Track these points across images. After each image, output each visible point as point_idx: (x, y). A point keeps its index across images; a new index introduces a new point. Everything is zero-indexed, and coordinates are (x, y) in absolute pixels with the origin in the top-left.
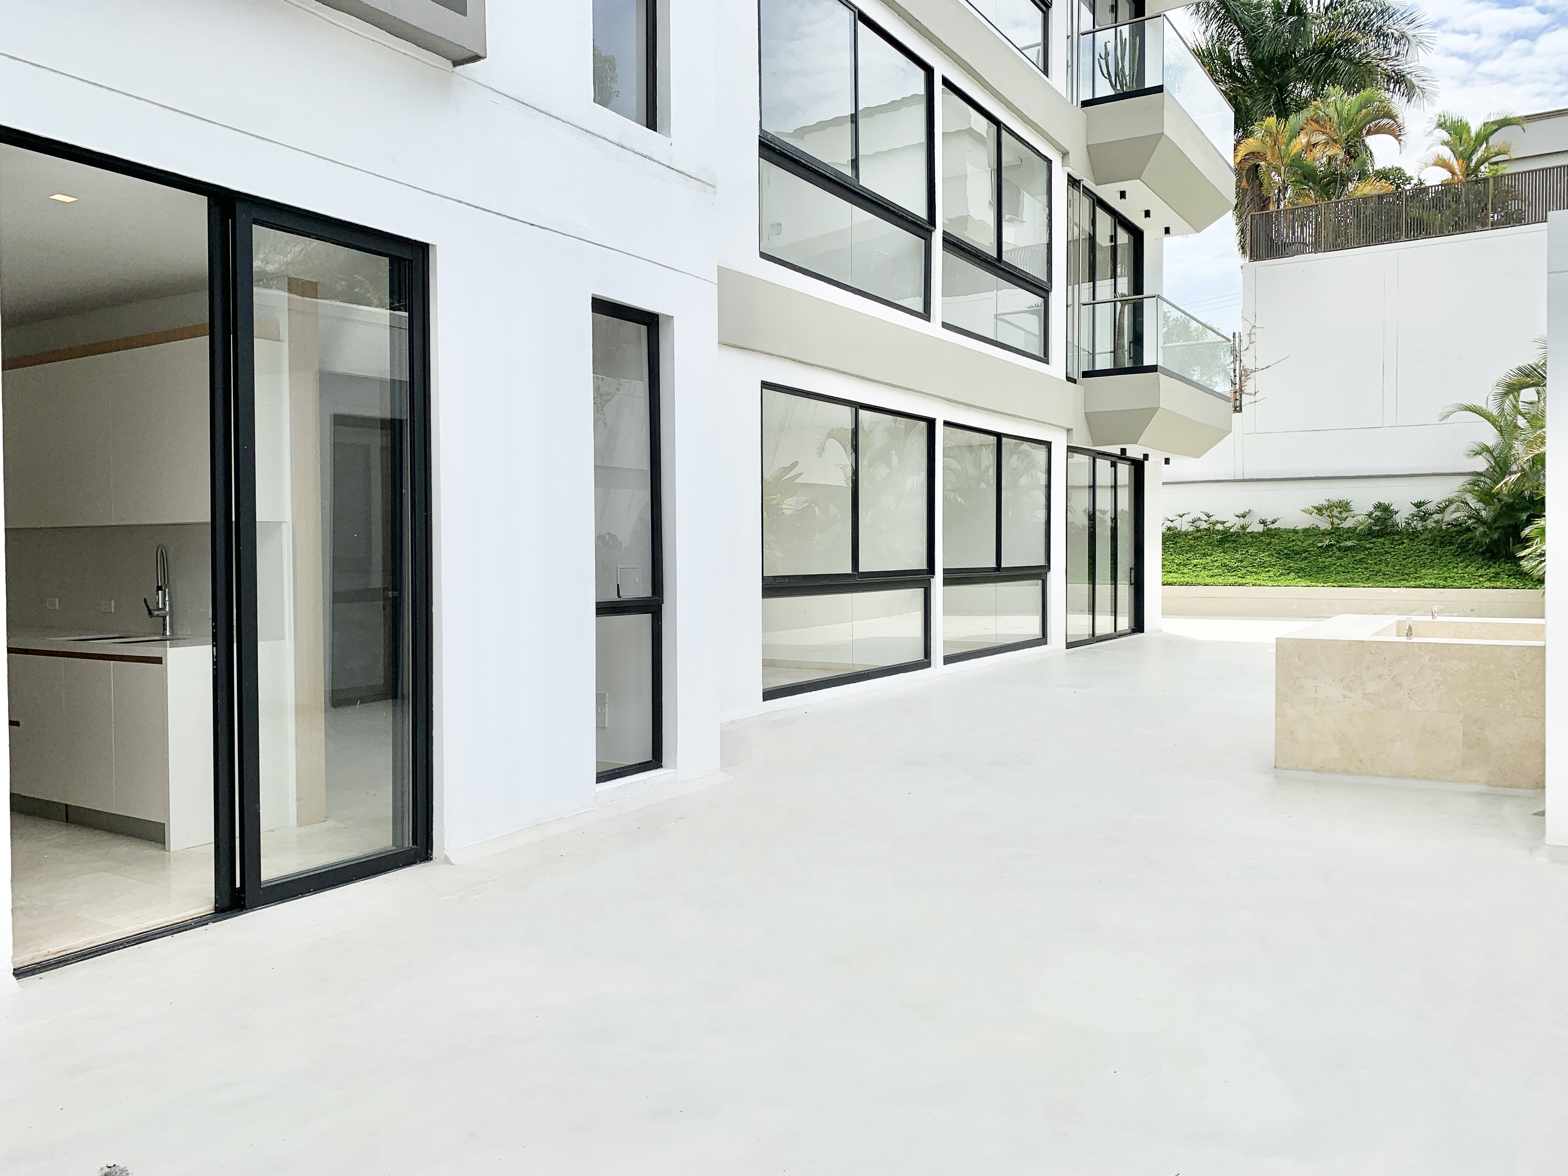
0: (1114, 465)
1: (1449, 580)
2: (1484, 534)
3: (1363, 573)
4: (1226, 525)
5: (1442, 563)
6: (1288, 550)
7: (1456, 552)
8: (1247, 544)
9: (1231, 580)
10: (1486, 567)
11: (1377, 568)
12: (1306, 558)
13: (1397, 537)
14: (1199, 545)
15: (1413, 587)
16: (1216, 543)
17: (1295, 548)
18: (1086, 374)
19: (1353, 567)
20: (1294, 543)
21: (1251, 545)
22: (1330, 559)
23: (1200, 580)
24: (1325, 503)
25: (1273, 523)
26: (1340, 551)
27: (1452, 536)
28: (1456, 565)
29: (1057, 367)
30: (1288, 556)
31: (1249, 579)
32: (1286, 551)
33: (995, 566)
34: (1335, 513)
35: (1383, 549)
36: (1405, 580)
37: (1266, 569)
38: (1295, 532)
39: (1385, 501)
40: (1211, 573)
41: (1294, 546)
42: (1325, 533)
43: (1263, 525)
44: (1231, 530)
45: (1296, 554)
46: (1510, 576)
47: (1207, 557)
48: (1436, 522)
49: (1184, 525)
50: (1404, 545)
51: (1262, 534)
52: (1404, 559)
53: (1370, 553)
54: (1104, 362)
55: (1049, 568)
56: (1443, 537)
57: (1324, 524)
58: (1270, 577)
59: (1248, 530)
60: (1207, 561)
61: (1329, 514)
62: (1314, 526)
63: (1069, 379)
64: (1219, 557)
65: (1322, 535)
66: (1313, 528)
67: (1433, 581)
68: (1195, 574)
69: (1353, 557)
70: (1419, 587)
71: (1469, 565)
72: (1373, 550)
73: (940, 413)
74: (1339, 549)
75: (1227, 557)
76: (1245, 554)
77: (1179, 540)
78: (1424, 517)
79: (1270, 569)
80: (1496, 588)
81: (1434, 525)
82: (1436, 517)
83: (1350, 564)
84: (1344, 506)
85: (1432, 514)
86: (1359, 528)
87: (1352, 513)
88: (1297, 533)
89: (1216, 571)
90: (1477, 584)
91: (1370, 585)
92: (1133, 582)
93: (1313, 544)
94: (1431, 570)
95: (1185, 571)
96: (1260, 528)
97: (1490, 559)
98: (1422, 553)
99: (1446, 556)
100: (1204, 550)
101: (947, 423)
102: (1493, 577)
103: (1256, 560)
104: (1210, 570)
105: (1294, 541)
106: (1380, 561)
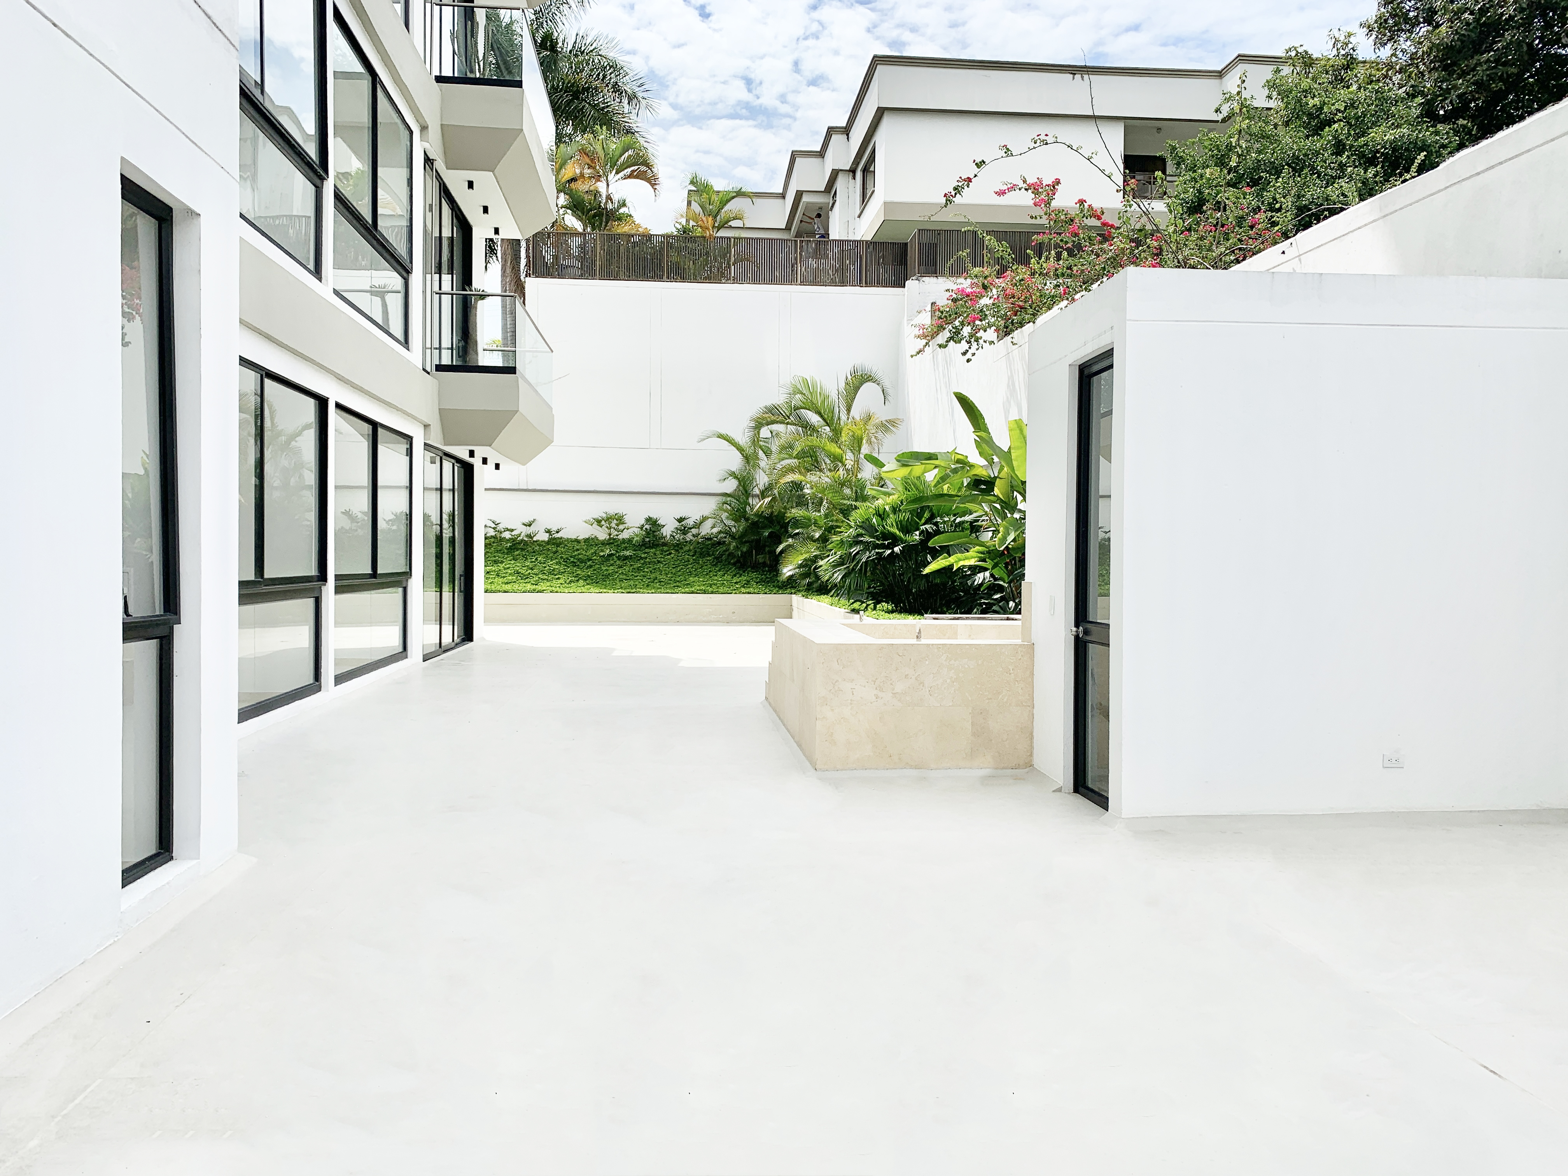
0: (453, 467)
1: (714, 587)
2: (737, 548)
3: (642, 580)
4: (514, 533)
5: (704, 572)
6: (574, 558)
7: (713, 562)
8: (534, 552)
9: (529, 587)
10: (738, 576)
11: (653, 576)
12: (591, 566)
13: (665, 548)
15: (688, 593)
16: (506, 551)
17: (580, 556)
18: (436, 368)
19: (633, 575)
20: (579, 552)
21: (540, 553)
22: (612, 568)
23: (498, 587)
24: (604, 515)
25: (557, 532)
26: (619, 560)
27: (708, 548)
28: (715, 574)
29: (415, 356)
30: (574, 564)
31: (542, 586)
32: (572, 559)
33: (370, 572)
34: (613, 525)
35: (655, 558)
36: (678, 586)
37: (557, 577)
38: (577, 541)
39: (654, 516)
40: (505, 580)
41: (579, 554)
42: (604, 543)
43: (548, 534)
44: (519, 539)
45: (581, 562)
46: (757, 583)
47: (499, 564)
48: (694, 536)
50: (672, 555)
51: (549, 543)
52: (674, 568)
53: (645, 562)
55: (411, 575)
56: (702, 549)
57: (602, 535)
58: (561, 584)
59: (535, 539)
60: (499, 568)
61: (608, 526)
62: (593, 537)
63: (424, 370)
65: (602, 544)
66: (593, 539)
67: (703, 588)
68: (489, 582)
69: (631, 565)
70: (693, 593)
71: (725, 574)
72: (648, 560)
73: (334, 393)
74: (619, 558)
75: (518, 564)
76: (534, 562)
78: (684, 531)
79: (560, 576)
80: (750, 593)
81: (692, 538)
82: (694, 531)
83: (629, 571)
84: (620, 520)
85: (690, 528)
86: (635, 539)
87: (626, 525)
88: (580, 542)
89: (510, 578)
90: (735, 590)
91: (653, 591)
92: (462, 589)
93: (596, 553)
94: (697, 578)
96: (545, 537)
97: (739, 568)
98: (686, 563)
99: (706, 565)
101: (339, 406)
102: (745, 584)
103: (545, 567)
104: (504, 577)
105: (578, 550)
106: (655, 569)
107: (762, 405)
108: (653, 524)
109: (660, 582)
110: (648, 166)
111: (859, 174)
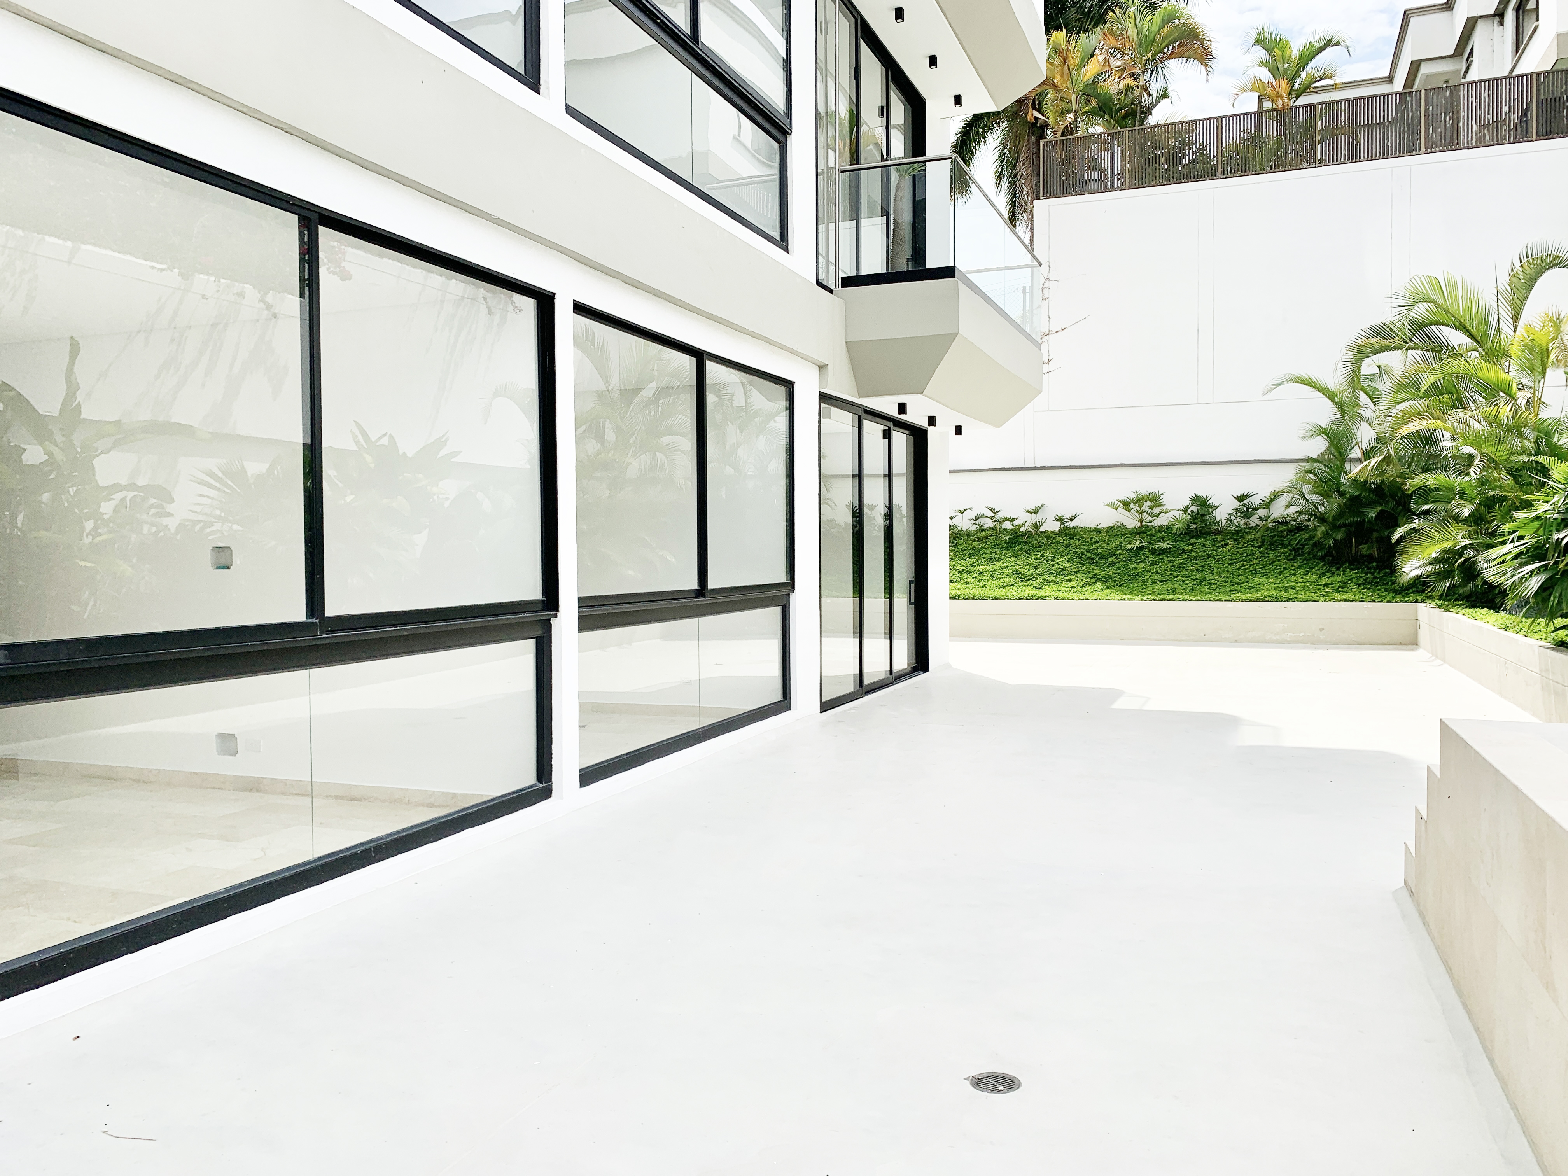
0: (887, 435)
1: (1290, 591)
2: (1326, 535)
3: (1184, 581)
4: (1016, 523)
5: (1275, 569)
6: (1092, 553)
7: (1289, 555)
8: (1041, 546)
9: (1029, 592)
10: (1328, 575)
11: (1200, 576)
12: (1114, 564)
13: (1219, 537)
14: (984, 548)
15: (1251, 601)
16: (1005, 545)
17: (1099, 551)
18: (848, 282)
19: (1171, 574)
20: (1098, 545)
21: (1047, 547)
22: (1142, 565)
23: (989, 592)
24: (1134, 496)
25: (1071, 520)
26: (1153, 554)
27: (1282, 536)
28: (1293, 572)
29: (802, 260)
30: (1091, 561)
31: (1047, 590)
32: (1089, 555)
34: (1145, 507)
35: (1204, 551)
36: (1236, 590)
37: (1067, 578)
38: (1098, 531)
39: (1203, 494)
40: (1000, 583)
41: (1098, 548)
42: (1134, 533)
43: (1059, 523)
44: (1021, 530)
45: (1101, 558)
46: (1359, 585)
47: (995, 563)
48: (1261, 519)
49: (966, 524)
50: (1229, 547)
51: (1059, 534)
52: (1231, 564)
53: (1189, 557)
54: (874, 264)
55: (793, 587)
56: (1273, 536)
57: (1131, 521)
58: (1072, 587)
59: (1042, 529)
60: (995, 567)
61: (1139, 509)
62: (1119, 524)
63: (819, 284)
64: (1010, 563)
65: (1131, 534)
66: (1118, 527)
67: (1273, 593)
68: (981, 585)
69: (1170, 561)
70: (1258, 600)
71: (1308, 572)
72: (1193, 554)
74: (1153, 552)
75: (1018, 563)
76: (1040, 559)
77: (960, 542)
78: (1248, 513)
79: (1072, 577)
80: (1348, 601)
81: (1258, 522)
82: (1262, 513)
83: (1167, 570)
84: (1155, 500)
85: (1256, 509)
86: (1177, 526)
87: (1164, 508)
88: (1100, 532)
89: (1007, 580)
90: (1324, 596)
91: (1199, 598)
92: (913, 600)
93: (1121, 546)
94: (1264, 579)
95: (969, 580)
96: (1056, 527)
97: (1331, 564)
98: (1250, 557)
99: (1279, 560)
100: (991, 553)
101: (580, 309)
102: (1340, 587)
103: (1053, 565)
104: (1000, 579)
105: (1097, 542)
106: (1203, 566)
107: (1366, 325)
108: (1202, 505)
109: (1210, 584)
111: (1510, 16)
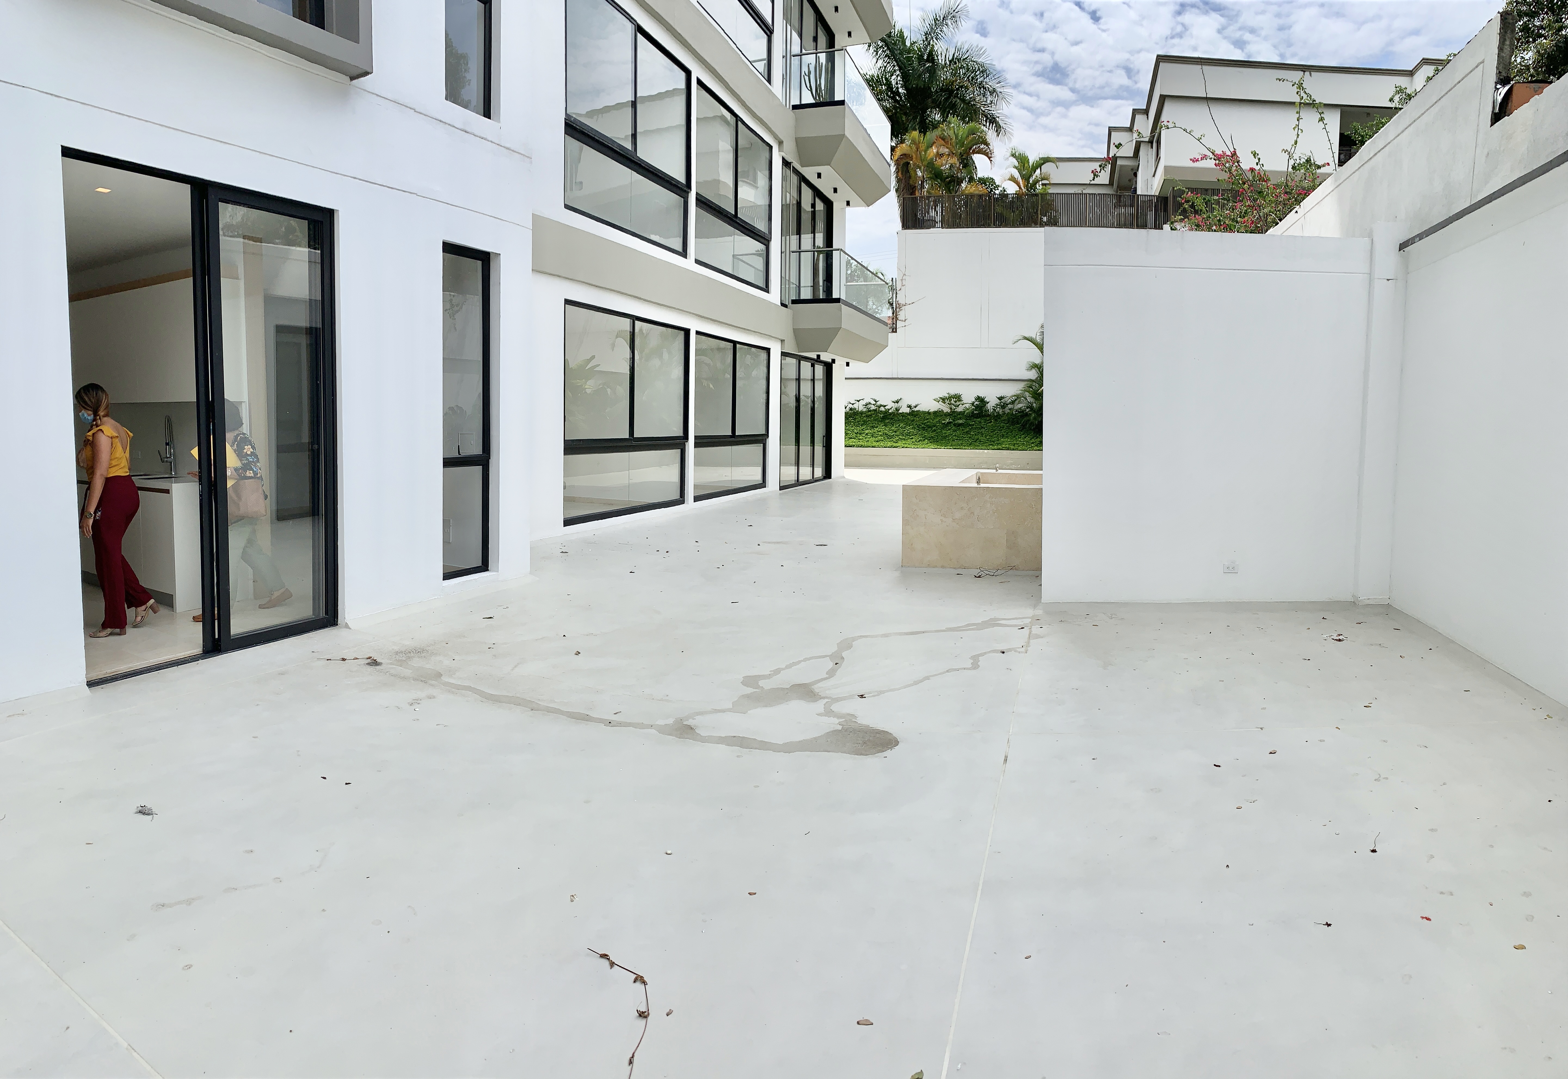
0: (813, 365)
1: (1016, 445)
3: (967, 440)
4: (886, 407)
5: (1012, 435)
7: (1020, 428)
8: (899, 421)
9: (889, 444)
11: (976, 437)
12: (935, 430)
13: (988, 418)
14: (869, 421)
15: (996, 449)
16: (880, 420)
17: (928, 424)
18: (794, 302)
19: (962, 436)
21: (902, 421)
22: (949, 431)
23: (869, 444)
24: (947, 395)
25: (915, 407)
26: (955, 426)
27: (1018, 419)
29: (774, 296)
30: (924, 429)
31: (900, 444)
32: (923, 426)
33: (731, 434)
34: (952, 402)
35: (980, 425)
36: (992, 445)
37: (910, 437)
38: (929, 413)
39: (982, 395)
40: (877, 439)
41: (928, 422)
42: (947, 415)
44: (890, 411)
45: (929, 427)
47: (875, 429)
48: (1010, 409)
49: (860, 407)
50: (992, 423)
51: (909, 414)
52: (992, 432)
53: (972, 428)
54: (806, 294)
55: (768, 436)
56: (1014, 419)
57: (946, 409)
58: (912, 442)
59: (900, 411)
60: (874, 431)
61: (949, 402)
62: (940, 410)
63: (783, 305)
64: (881, 428)
65: (945, 415)
66: (940, 411)
67: (1008, 446)
68: (866, 440)
69: (963, 430)
70: (999, 449)
71: (1026, 436)
72: (974, 426)
73: (694, 325)
74: (955, 425)
75: (886, 429)
76: (898, 427)
77: (857, 417)
78: (1003, 406)
79: (913, 437)
81: (1009, 411)
82: (1010, 406)
83: (960, 434)
84: (958, 398)
85: (1007, 405)
86: (966, 412)
87: (962, 402)
88: (930, 414)
89: (880, 438)
90: (1030, 447)
91: (972, 448)
92: (824, 445)
93: (939, 421)
94: (1006, 439)
95: (860, 438)
96: (908, 410)
98: (1001, 429)
100: (873, 424)
101: (698, 333)
102: (1038, 444)
103: (905, 431)
104: (876, 437)
105: (927, 419)
106: (978, 433)
108: (981, 400)
109: (981, 441)
110: (987, 144)
111: (1155, 145)
